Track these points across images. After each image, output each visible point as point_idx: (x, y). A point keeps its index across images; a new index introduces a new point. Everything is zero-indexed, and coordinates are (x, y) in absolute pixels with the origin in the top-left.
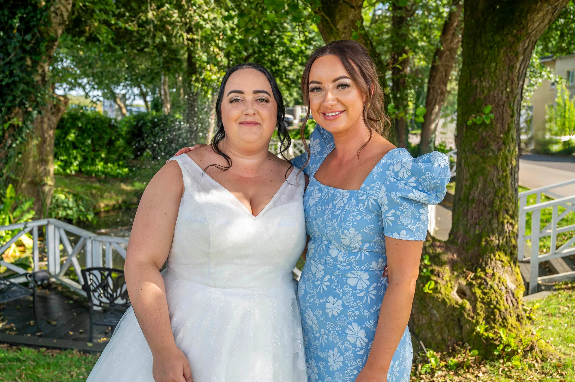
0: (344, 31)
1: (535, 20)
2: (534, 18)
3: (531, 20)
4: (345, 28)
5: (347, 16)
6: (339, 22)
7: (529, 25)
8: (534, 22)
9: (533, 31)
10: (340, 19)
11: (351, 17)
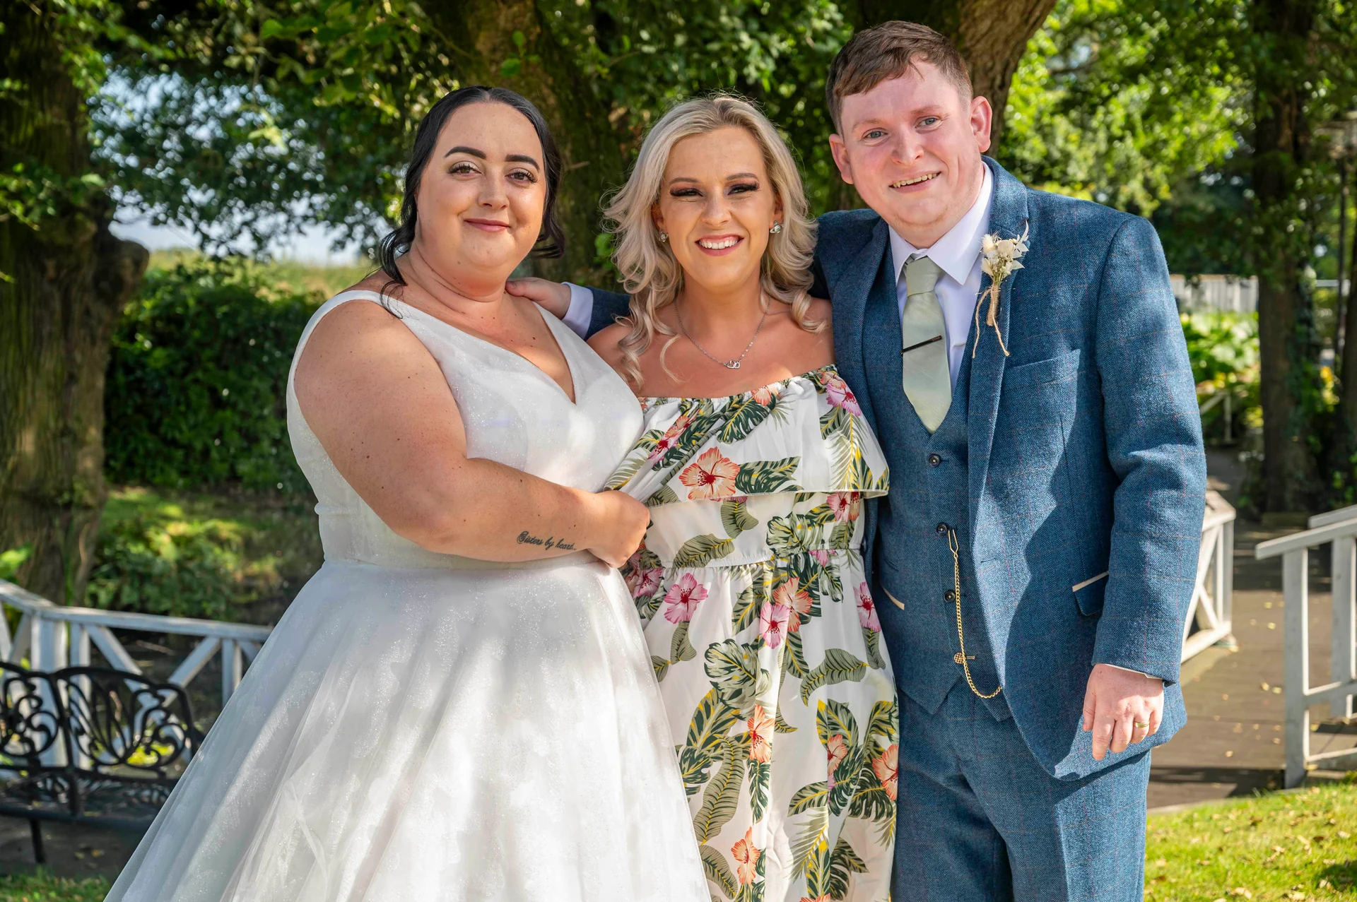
0: (492, 57)
1: (977, 14)
2: (974, 11)
3: (966, 16)
4: (494, 50)
5: (493, 20)
6: (477, 36)
7: (962, 29)
8: (974, 20)
9: (978, 41)
10: (479, 28)
11: (502, 22)
